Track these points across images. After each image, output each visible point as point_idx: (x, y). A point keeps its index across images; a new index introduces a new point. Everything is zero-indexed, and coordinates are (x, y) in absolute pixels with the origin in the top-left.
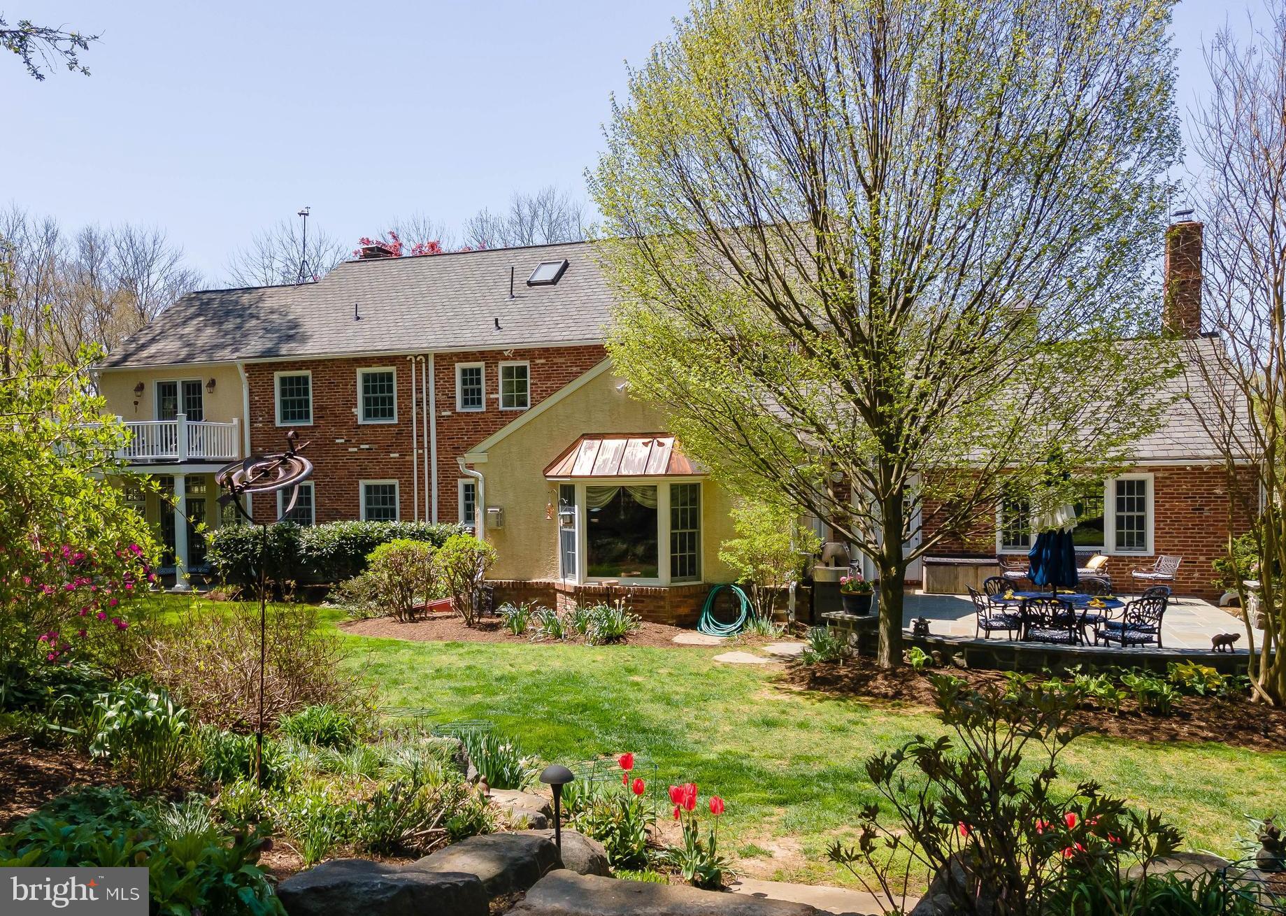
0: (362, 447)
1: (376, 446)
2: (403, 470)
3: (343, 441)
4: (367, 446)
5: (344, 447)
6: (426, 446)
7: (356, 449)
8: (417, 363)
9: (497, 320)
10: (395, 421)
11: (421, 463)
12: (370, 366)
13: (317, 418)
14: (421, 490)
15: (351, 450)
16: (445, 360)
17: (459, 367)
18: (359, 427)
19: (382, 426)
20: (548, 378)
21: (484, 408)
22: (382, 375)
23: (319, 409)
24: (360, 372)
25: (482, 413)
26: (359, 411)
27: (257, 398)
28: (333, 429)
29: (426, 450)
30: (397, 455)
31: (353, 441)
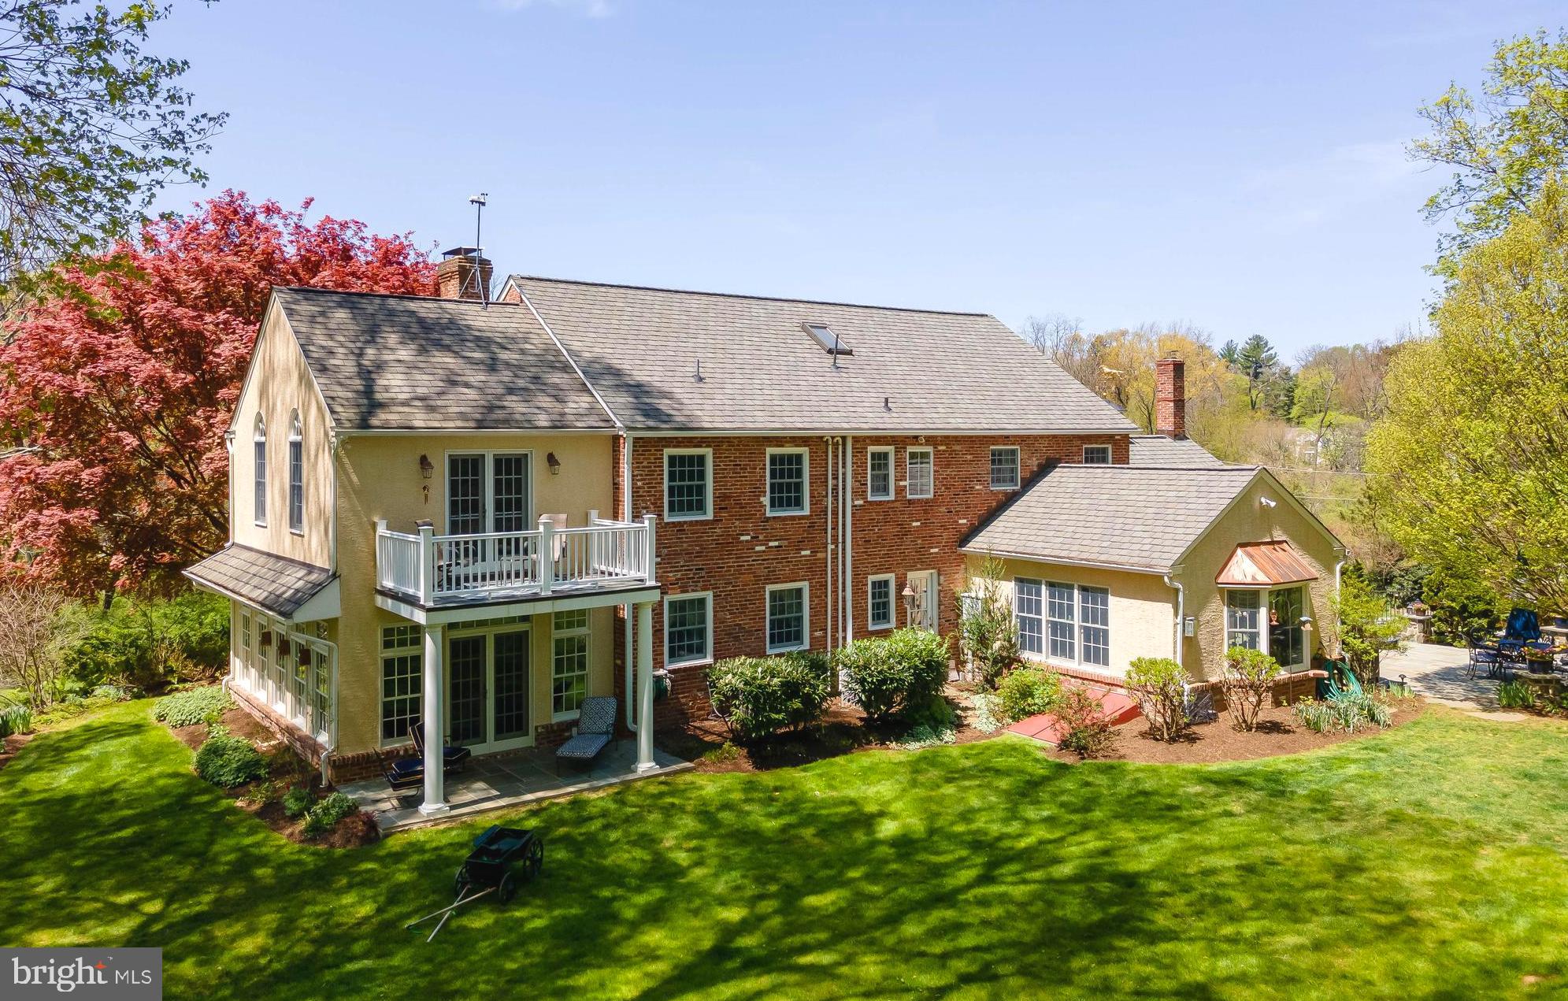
0: (771, 544)
1: (785, 543)
2: (815, 570)
3: (748, 538)
4: (776, 543)
5: (750, 546)
6: (840, 540)
7: (763, 548)
8: (833, 444)
9: (887, 400)
10: (807, 512)
11: (835, 559)
12: (782, 446)
13: (718, 509)
14: (835, 591)
15: (758, 548)
16: (861, 442)
17: (871, 449)
18: (768, 519)
19: (793, 518)
20: (948, 466)
21: (892, 497)
22: (790, 457)
23: (721, 499)
24: (770, 451)
25: (893, 502)
26: (766, 500)
27: (639, 484)
28: (737, 523)
29: (840, 545)
30: (808, 552)
31: (761, 537)
